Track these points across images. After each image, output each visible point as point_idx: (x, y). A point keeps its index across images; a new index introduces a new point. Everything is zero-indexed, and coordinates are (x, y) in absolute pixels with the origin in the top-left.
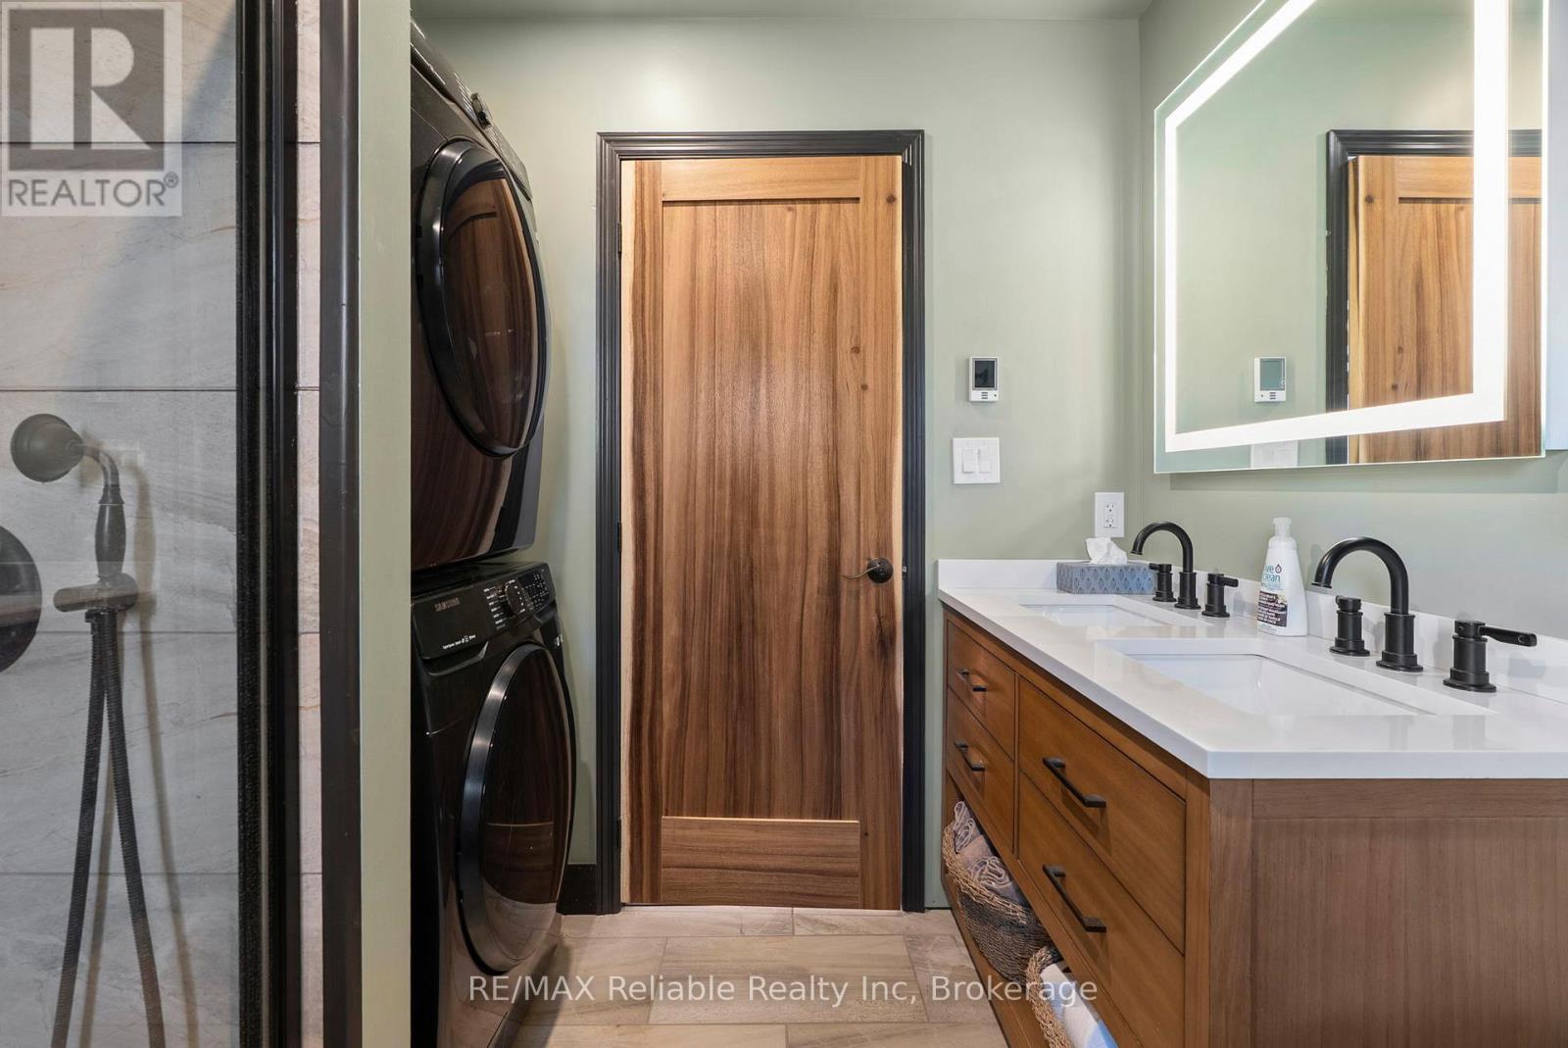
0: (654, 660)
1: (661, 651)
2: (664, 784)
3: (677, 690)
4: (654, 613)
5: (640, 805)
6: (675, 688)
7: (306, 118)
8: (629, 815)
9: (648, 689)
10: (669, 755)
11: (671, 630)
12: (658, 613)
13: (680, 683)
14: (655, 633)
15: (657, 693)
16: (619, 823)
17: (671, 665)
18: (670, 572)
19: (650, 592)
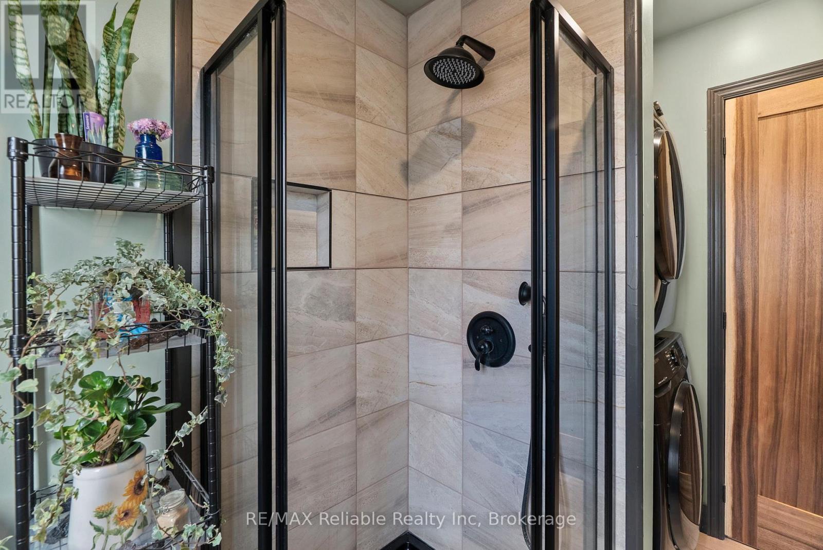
0: (752, 398)
1: (757, 393)
2: (759, 474)
3: (771, 419)
4: (752, 370)
5: (740, 482)
6: (769, 418)
7: (618, 158)
8: (731, 485)
9: (747, 413)
10: (763, 457)
11: (765, 382)
12: (755, 370)
13: (773, 416)
14: (752, 381)
15: (754, 418)
16: (724, 488)
17: (765, 403)
18: (764, 347)
19: (749, 356)
